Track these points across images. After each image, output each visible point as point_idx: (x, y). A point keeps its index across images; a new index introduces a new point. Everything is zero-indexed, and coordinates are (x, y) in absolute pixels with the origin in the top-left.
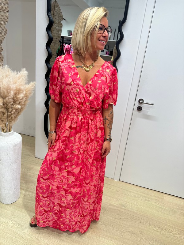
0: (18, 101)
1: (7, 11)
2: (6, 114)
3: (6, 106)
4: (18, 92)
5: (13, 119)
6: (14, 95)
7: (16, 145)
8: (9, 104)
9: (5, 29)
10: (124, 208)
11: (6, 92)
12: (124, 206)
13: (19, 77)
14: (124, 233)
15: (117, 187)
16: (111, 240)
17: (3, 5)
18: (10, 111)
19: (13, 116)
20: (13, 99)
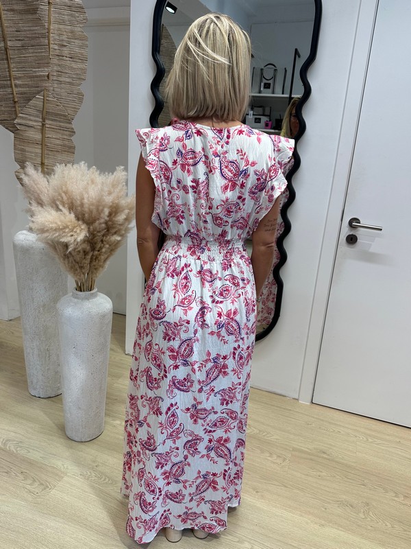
0: (114, 228)
1: (83, 60)
2: (91, 254)
3: (92, 239)
4: (115, 210)
5: (102, 264)
6: (108, 217)
7: (104, 316)
8: (99, 234)
9: (79, 94)
10: (325, 456)
11: (95, 211)
12: (324, 453)
13: (113, 182)
14: (329, 503)
15: (307, 415)
16: (301, 516)
17: (77, 50)
18: (97, 249)
19: (103, 257)
20: (106, 223)
